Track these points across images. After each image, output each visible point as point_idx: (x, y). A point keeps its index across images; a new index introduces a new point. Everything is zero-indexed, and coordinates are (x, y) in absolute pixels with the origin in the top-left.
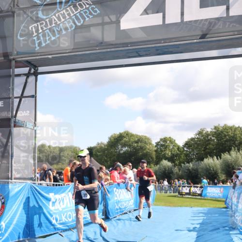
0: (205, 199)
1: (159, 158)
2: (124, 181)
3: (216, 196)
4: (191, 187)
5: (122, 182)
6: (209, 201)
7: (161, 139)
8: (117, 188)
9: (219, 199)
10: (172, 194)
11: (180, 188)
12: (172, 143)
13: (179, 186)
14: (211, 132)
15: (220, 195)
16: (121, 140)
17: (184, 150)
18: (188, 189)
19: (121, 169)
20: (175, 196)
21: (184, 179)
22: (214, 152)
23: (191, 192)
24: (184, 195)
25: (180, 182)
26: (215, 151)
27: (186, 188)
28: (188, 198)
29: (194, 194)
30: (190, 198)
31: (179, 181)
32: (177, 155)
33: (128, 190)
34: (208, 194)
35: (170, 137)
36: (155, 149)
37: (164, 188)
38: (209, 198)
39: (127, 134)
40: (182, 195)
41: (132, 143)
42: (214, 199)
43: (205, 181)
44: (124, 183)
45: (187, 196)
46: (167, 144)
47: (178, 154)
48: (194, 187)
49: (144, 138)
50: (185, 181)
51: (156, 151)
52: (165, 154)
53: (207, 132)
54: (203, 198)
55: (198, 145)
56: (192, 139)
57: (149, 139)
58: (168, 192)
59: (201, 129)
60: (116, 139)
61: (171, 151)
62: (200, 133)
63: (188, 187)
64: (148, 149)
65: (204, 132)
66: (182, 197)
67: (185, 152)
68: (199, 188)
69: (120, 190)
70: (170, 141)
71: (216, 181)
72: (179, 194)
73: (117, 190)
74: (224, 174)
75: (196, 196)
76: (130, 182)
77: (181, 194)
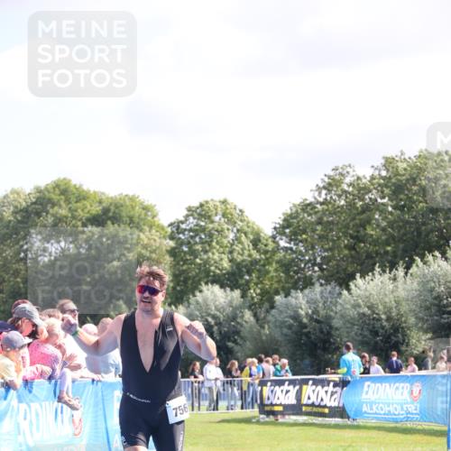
0: (358, 427)
1: (185, 281)
2: (48, 369)
3: (399, 412)
4: (306, 382)
5: (42, 375)
6: (374, 434)
7: (189, 209)
8: (20, 401)
9: (409, 425)
10: (238, 412)
11: (266, 391)
12: (231, 222)
13: (263, 383)
14: (373, 178)
15: (412, 408)
16: (38, 214)
17: (278, 248)
18: (293, 390)
19: (35, 325)
20: (247, 421)
21: (281, 357)
22: (386, 253)
23: (305, 401)
24: (283, 414)
25: (264, 365)
26: (389, 248)
27: (286, 387)
28: (295, 424)
29: (317, 411)
30: (304, 424)
31: (260, 361)
32: (251, 267)
33: (66, 403)
34: (364, 409)
35: (224, 202)
36: (172, 244)
37: (205, 391)
38: (373, 423)
39: (64, 191)
40: (274, 413)
41: (84, 225)
42: (393, 425)
43: (351, 358)
44: (50, 378)
45: (294, 418)
46: (211, 226)
47: (255, 262)
48: (316, 383)
49: (128, 203)
50: (285, 361)
51: (173, 253)
52: (206, 262)
53: (359, 178)
54: (349, 423)
55: (328, 226)
56: (307, 207)
57: (146, 209)
58: (223, 404)
59: (335, 169)
60: (21, 210)
61: (231, 252)
62: (332, 184)
63: (292, 382)
64: (145, 247)
65: (348, 180)
66: (276, 423)
67: (281, 254)
68: (331, 388)
69: (35, 406)
70: (224, 215)
71: (395, 359)
72: (262, 411)
73: (23, 406)
74: (426, 332)
75: (323, 415)
76: (69, 374)
77: (268, 410)
